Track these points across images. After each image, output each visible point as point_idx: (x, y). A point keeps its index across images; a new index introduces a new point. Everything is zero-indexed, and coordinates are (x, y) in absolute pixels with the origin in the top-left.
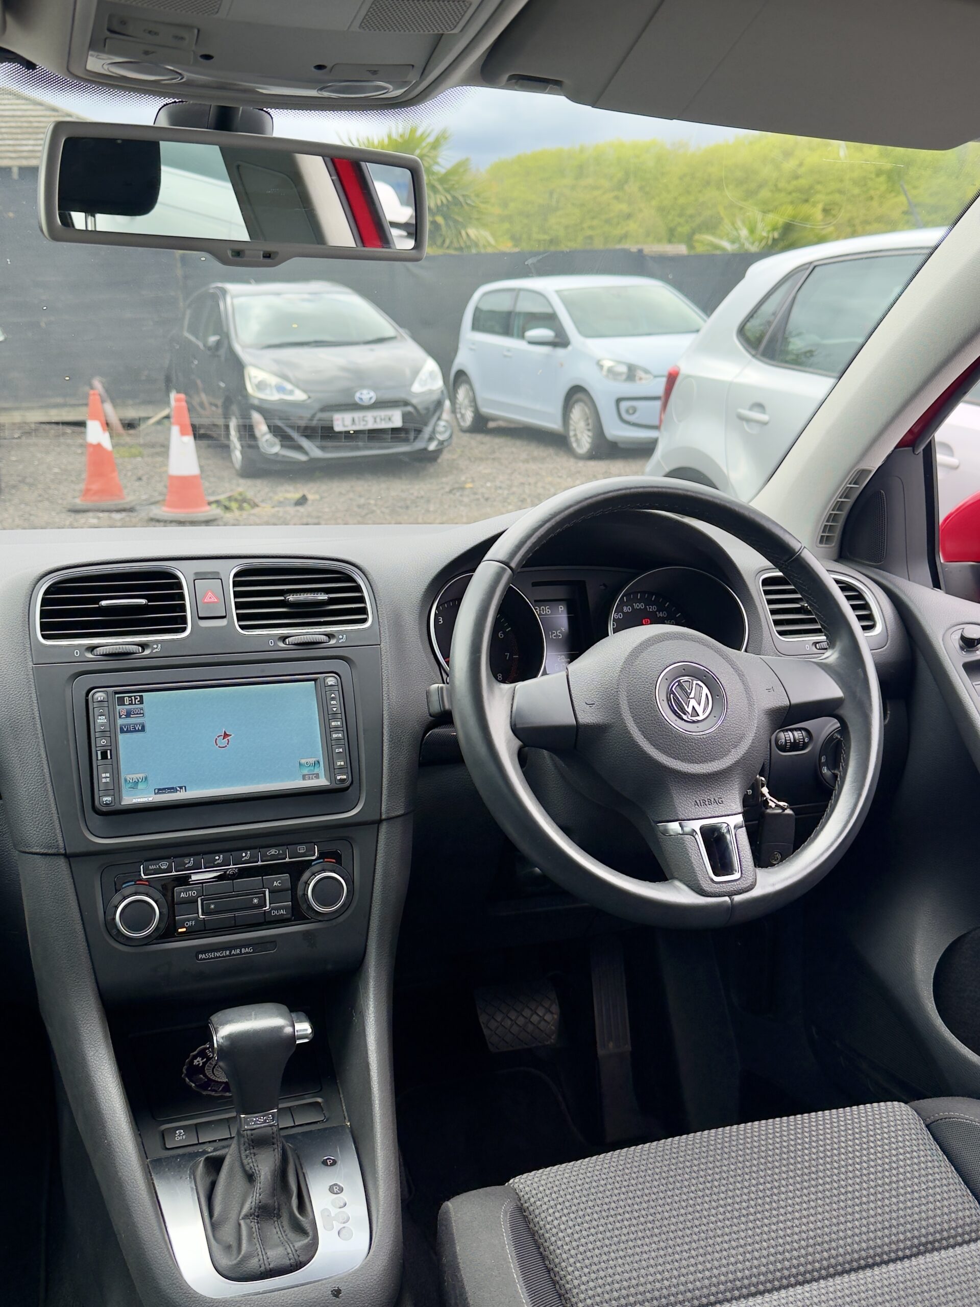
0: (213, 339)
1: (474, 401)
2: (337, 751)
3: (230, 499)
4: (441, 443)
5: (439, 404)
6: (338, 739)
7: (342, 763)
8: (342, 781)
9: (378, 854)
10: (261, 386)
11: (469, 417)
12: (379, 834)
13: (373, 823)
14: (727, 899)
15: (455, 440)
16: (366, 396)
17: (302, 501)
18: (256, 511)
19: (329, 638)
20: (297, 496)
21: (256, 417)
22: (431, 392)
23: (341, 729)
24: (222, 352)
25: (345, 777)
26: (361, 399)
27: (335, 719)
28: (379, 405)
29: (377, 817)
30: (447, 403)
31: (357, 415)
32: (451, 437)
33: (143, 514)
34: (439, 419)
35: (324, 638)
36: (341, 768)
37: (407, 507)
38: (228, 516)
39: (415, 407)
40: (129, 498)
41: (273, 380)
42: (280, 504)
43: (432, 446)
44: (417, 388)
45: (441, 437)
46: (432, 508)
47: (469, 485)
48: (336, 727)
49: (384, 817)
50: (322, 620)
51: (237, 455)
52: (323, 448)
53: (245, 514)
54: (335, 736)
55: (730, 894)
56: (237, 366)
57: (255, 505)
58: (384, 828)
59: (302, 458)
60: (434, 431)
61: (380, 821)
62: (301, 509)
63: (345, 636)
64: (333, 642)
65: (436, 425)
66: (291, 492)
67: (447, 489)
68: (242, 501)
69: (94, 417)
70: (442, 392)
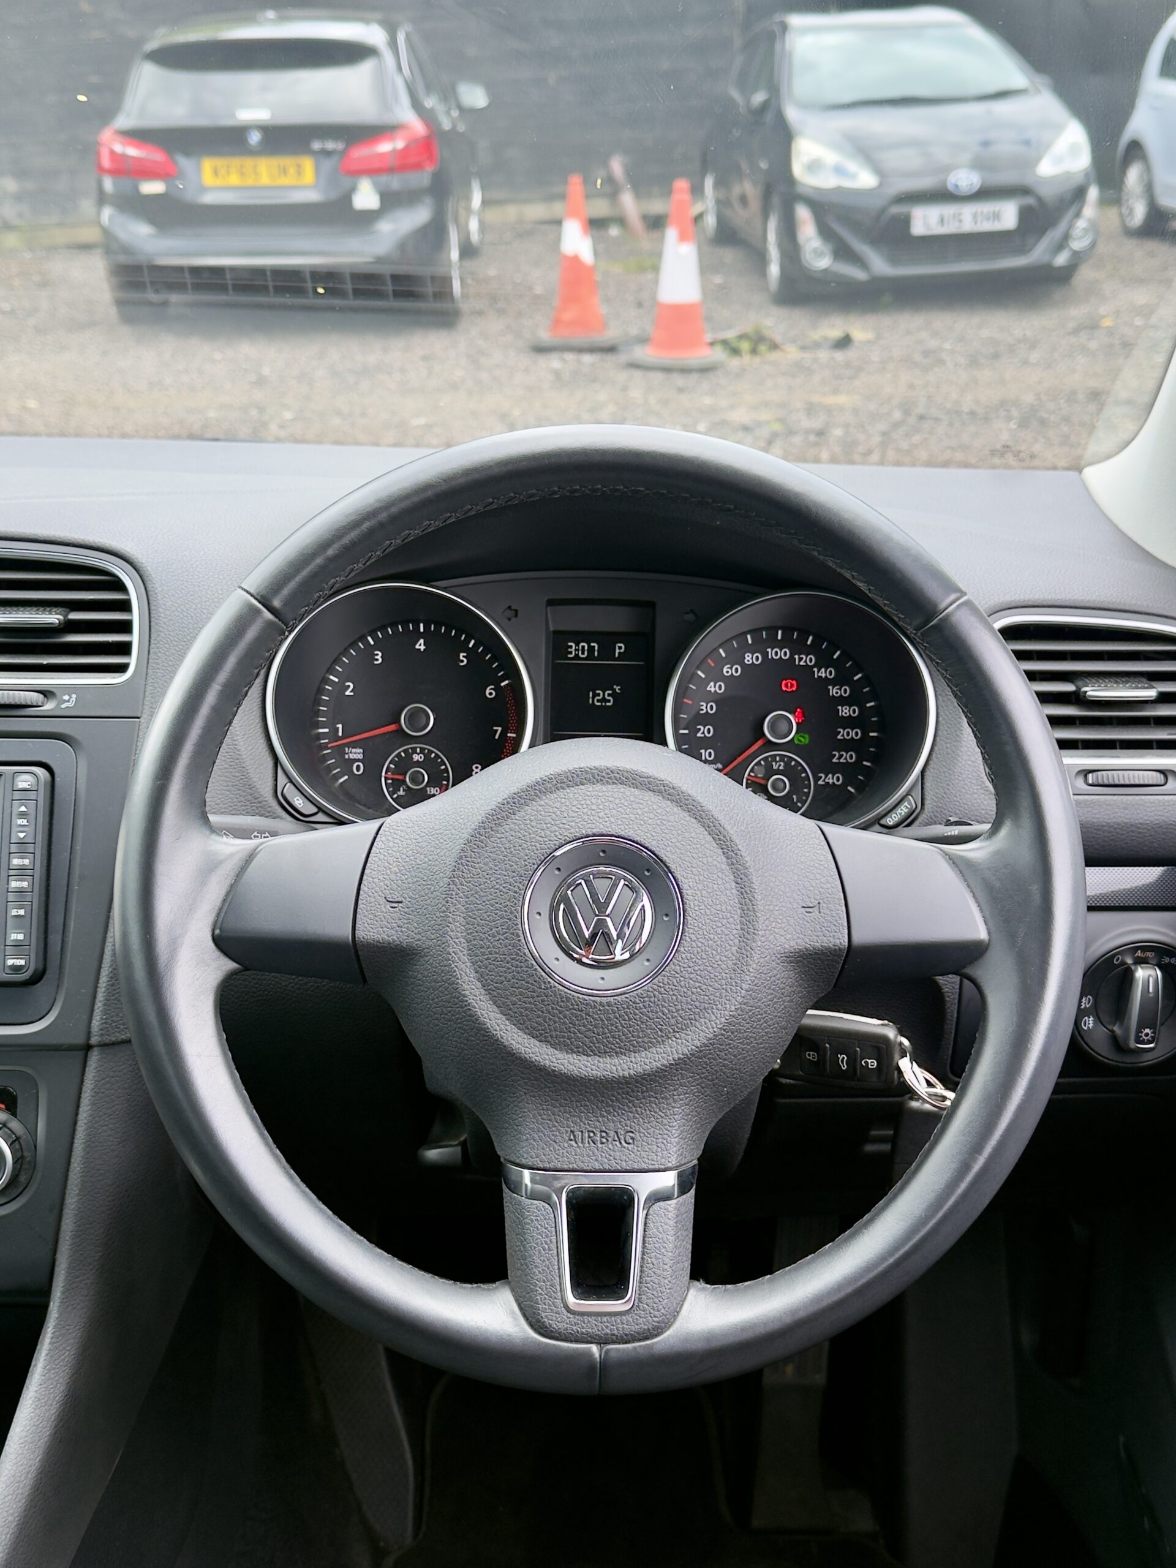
0: (759, 98)
1: (1149, 189)
2: (14, 912)
3: (742, 337)
4: (1076, 254)
5: (1079, 194)
6: (20, 891)
7: (21, 937)
8: (16, 969)
9: (82, 1105)
10: (814, 166)
11: (1139, 212)
12: (87, 1069)
13: (72, 1048)
14: (594, 1349)
15: (1101, 248)
16: (966, 179)
17: (845, 342)
18: (775, 356)
19: (45, 696)
20: (836, 333)
21: (803, 213)
22: (1068, 175)
23: (30, 872)
24: (769, 117)
25: (22, 962)
26: (957, 186)
27: (22, 853)
28: (984, 194)
29: (80, 1040)
30: (1093, 193)
31: (948, 210)
32: (1093, 245)
33: (623, 358)
34: (1078, 215)
35: (36, 697)
36: (17, 945)
37: (996, 356)
38: (735, 363)
39: (1039, 199)
40: (612, 333)
41: (831, 157)
42: (817, 345)
43: (1061, 260)
44: (1046, 168)
45: (1077, 245)
46: (1034, 356)
47: (1107, 323)
48: (22, 868)
49: (94, 1040)
50: (45, 662)
51: (774, 269)
52: (893, 260)
53: (757, 360)
54: (14, 884)
55: (601, 1341)
56: (784, 136)
57: (774, 346)
58: (94, 1057)
59: (859, 275)
60: (1066, 237)
61: (88, 1048)
62: (839, 356)
63: (74, 696)
64: (49, 706)
65: (1071, 226)
66: (833, 327)
67: (1071, 325)
68: (758, 341)
69: (574, 214)
70: (1087, 175)
